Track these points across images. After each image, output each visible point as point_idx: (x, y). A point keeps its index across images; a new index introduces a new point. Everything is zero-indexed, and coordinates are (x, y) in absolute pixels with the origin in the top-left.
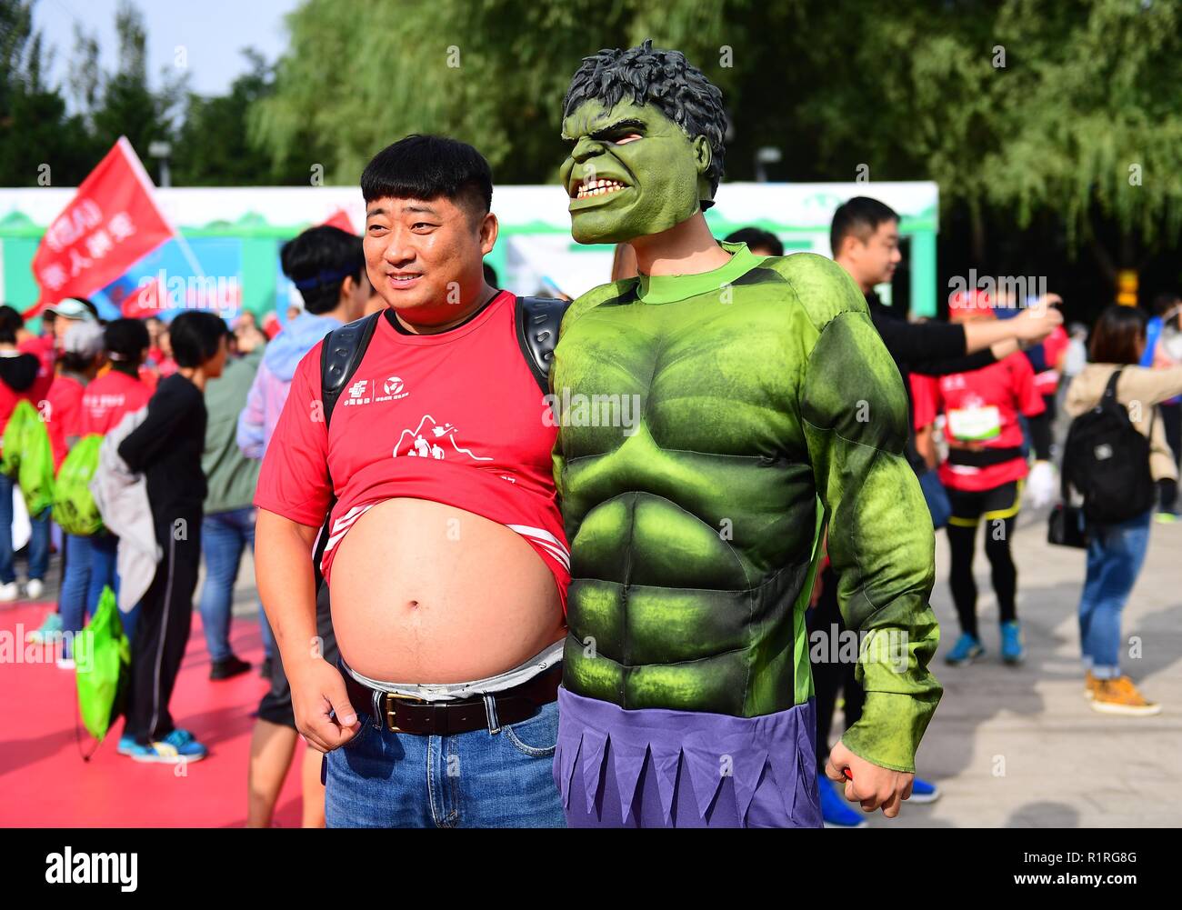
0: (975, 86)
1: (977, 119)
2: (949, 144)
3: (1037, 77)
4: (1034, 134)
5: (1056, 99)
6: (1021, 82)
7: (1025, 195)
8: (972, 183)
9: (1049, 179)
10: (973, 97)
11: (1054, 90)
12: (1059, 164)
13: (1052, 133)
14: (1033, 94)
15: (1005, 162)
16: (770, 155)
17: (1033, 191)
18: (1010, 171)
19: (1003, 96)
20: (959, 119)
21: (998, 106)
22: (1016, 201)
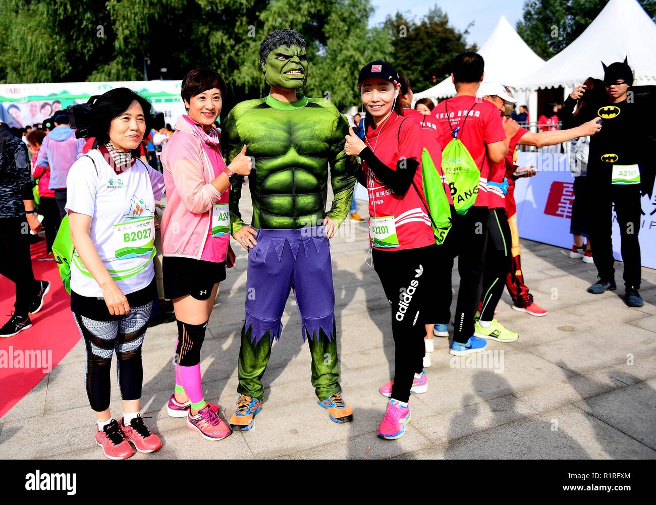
0: (229, 47)
1: (230, 58)
2: (222, 66)
3: (248, 45)
4: (248, 64)
5: (254, 52)
6: (243, 47)
7: (247, 83)
8: (230, 79)
9: (253, 78)
10: (229, 52)
11: (253, 49)
12: (256, 74)
13: (254, 64)
14: (247, 51)
15: (240, 73)
16: (164, 70)
17: (248, 82)
18: (242, 76)
19: (238, 51)
20: (225, 58)
21: (237, 54)
22: (244, 85)
